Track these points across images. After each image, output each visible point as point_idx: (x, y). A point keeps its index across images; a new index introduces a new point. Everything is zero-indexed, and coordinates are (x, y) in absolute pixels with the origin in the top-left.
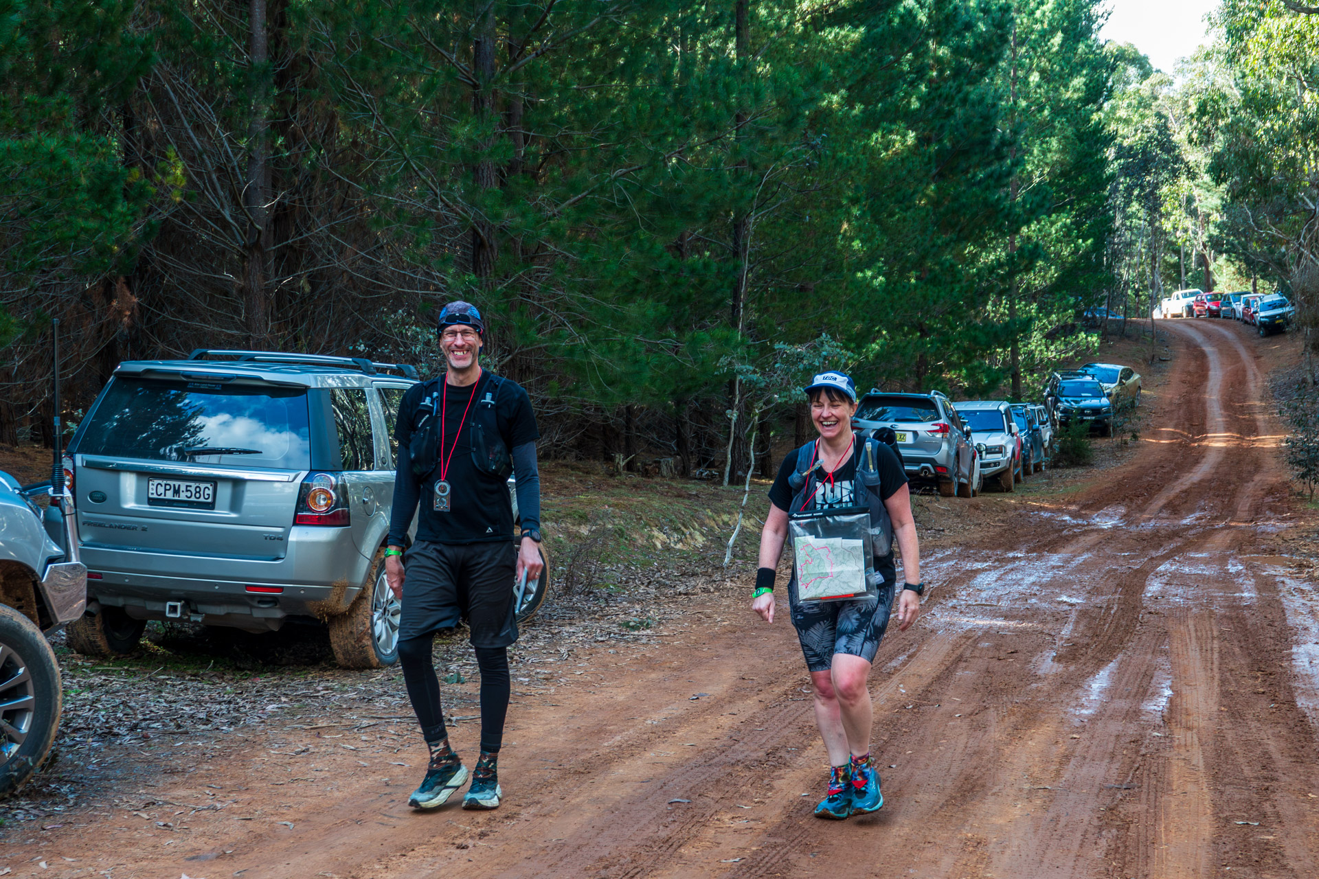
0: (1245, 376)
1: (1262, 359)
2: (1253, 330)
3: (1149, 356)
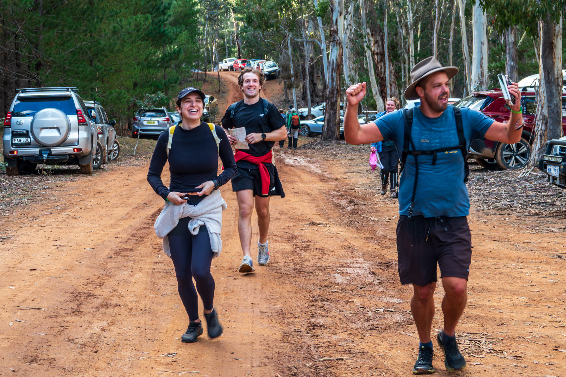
1: (267, 91)
3: (217, 90)
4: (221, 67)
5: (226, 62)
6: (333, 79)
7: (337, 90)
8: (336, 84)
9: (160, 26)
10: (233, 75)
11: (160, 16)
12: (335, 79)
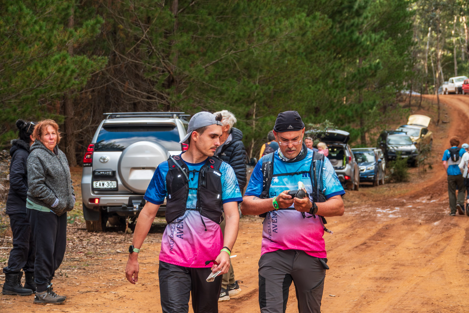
3: (436, 120)
4: (446, 89)
5: (453, 82)
9: (352, 32)
10: (460, 100)
11: (353, 18)
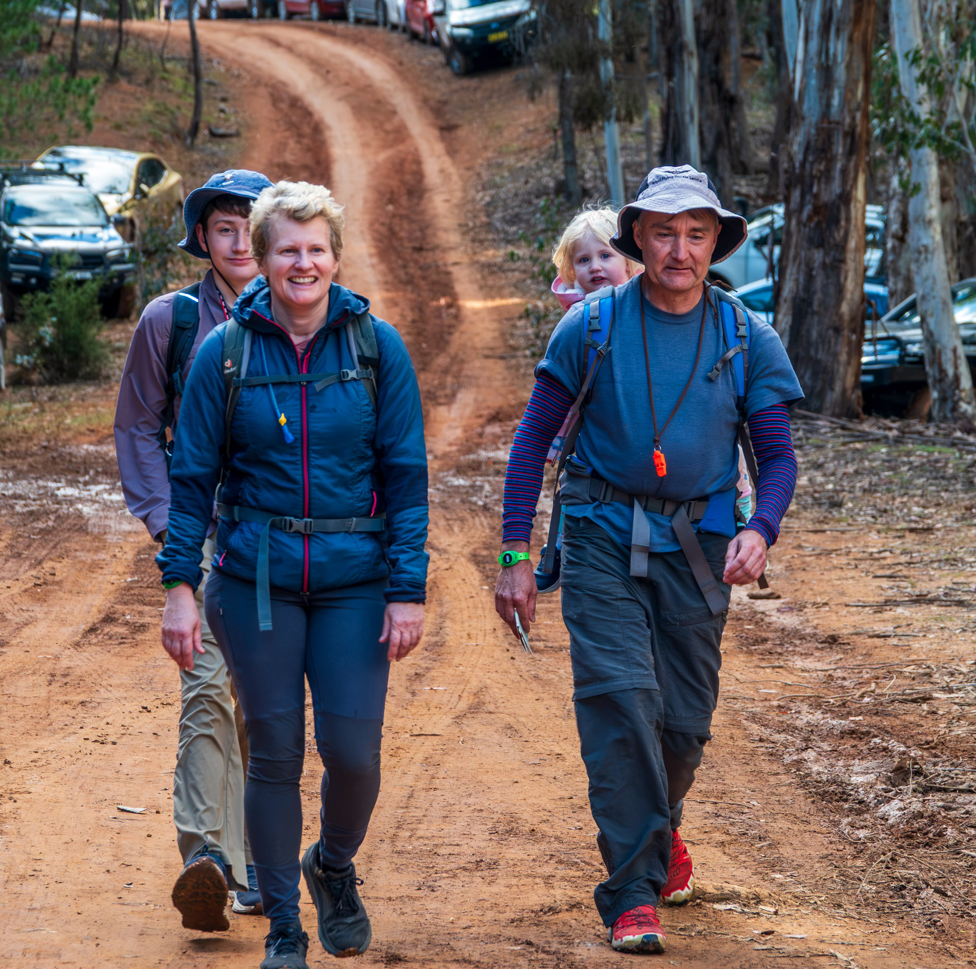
0: (419, 175)
2: (435, 57)
3: (184, 124)
6: (826, 72)
7: (851, 134)
8: (844, 101)
12: (840, 73)
